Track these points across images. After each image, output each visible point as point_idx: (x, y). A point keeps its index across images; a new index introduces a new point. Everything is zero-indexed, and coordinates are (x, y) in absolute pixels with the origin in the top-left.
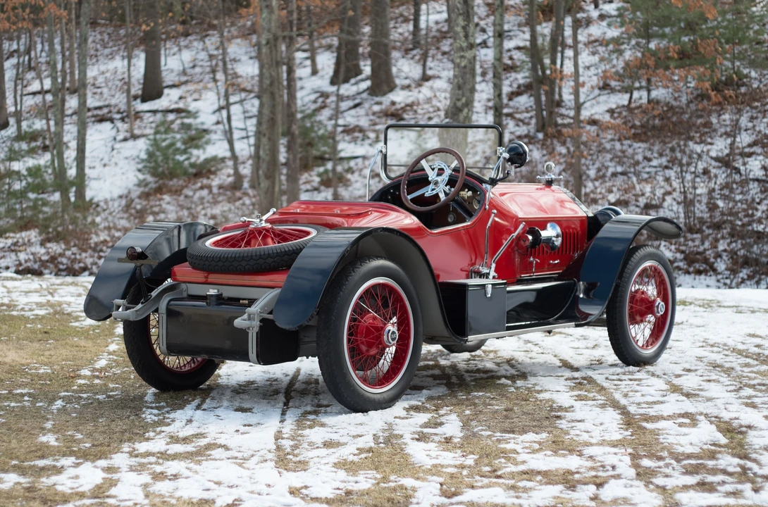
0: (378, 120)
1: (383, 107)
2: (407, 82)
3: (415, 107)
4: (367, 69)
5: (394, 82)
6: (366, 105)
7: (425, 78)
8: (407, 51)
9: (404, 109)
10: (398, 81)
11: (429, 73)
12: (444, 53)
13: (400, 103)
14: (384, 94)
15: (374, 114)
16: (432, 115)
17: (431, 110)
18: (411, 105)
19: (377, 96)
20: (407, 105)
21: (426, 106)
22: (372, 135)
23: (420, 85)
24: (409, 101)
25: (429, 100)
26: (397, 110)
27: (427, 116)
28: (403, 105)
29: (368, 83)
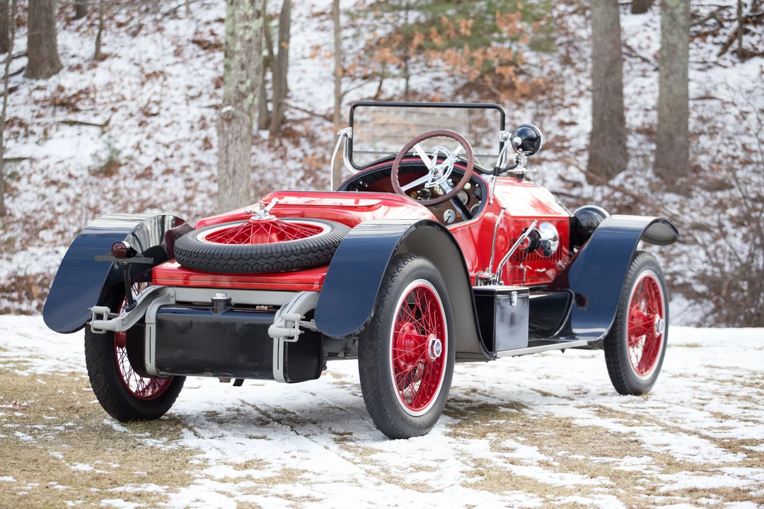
0: (42, 111)
1: (48, 94)
2: (74, 62)
3: (92, 95)
4: (21, 42)
5: (59, 62)
6: (24, 91)
7: (99, 57)
8: (69, 21)
9: (77, 96)
10: (63, 60)
11: (104, 50)
12: (120, 25)
13: (70, 89)
14: (48, 76)
15: (36, 102)
16: (116, 106)
17: (114, 99)
18: (86, 92)
19: (37, 79)
20: (81, 92)
21: (106, 94)
22: (39, 130)
23: (95, 66)
24: (82, 86)
25: (109, 86)
26: (69, 98)
27: (110, 106)
28: (74, 92)
29: (24, 62)
